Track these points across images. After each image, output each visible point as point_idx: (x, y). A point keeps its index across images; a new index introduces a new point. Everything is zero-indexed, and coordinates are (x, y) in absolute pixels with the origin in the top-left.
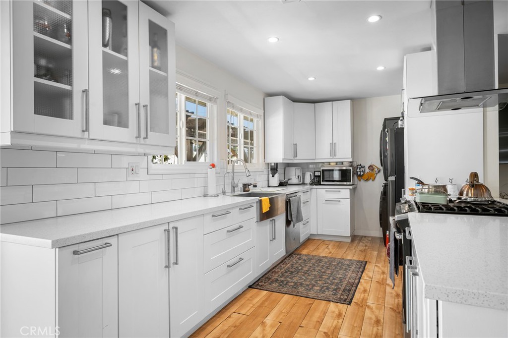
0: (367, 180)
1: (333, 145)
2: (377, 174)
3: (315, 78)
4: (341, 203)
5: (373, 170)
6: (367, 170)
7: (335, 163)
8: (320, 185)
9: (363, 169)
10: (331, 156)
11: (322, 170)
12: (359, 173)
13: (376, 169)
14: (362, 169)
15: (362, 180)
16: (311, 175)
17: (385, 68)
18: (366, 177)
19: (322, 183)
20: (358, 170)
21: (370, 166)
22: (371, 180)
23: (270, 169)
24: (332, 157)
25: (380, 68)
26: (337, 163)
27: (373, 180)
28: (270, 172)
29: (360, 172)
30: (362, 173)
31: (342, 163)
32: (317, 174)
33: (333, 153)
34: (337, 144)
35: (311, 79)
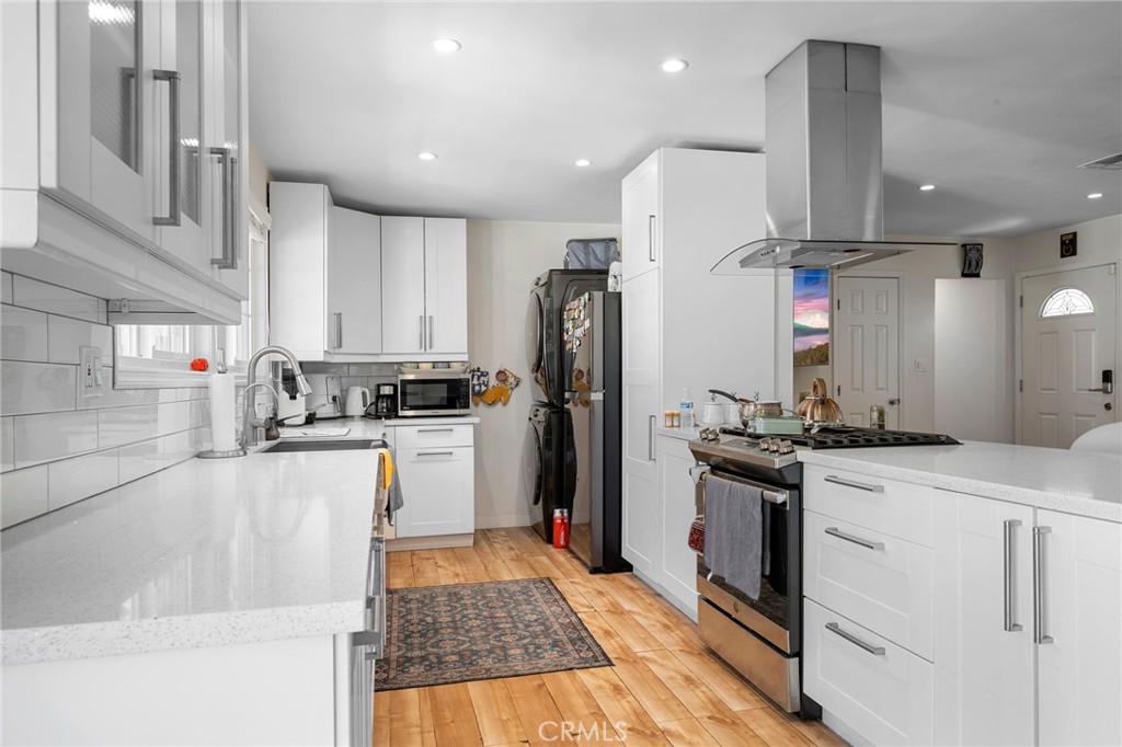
0: (493, 404)
1: (426, 322)
2: (512, 389)
3: (437, 156)
4: (453, 457)
5: (505, 381)
6: (493, 381)
7: (431, 365)
8: (397, 417)
9: (485, 379)
10: (421, 348)
11: (402, 381)
12: (477, 388)
13: (511, 380)
14: (482, 378)
15: (481, 404)
16: (364, 394)
17: (592, 162)
18: (489, 397)
19: (401, 413)
20: (475, 382)
21: (500, 373)
22: (500, 404)
23: (280, 379)
24: (423, 350)
25: (583, 163)
26: (435, 364)
27: (505, 404)
28: (281, 386)
29: (480, 385)
30: (483, 388)
31: (448, 364)
32: (387, 390)
33: (426, 340)
34: (435, 320)
35: (426, 156)
